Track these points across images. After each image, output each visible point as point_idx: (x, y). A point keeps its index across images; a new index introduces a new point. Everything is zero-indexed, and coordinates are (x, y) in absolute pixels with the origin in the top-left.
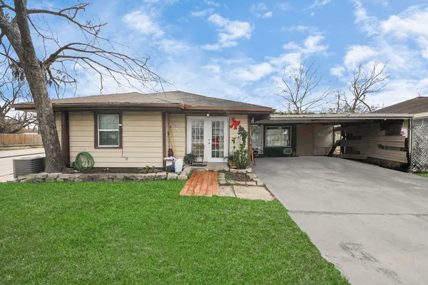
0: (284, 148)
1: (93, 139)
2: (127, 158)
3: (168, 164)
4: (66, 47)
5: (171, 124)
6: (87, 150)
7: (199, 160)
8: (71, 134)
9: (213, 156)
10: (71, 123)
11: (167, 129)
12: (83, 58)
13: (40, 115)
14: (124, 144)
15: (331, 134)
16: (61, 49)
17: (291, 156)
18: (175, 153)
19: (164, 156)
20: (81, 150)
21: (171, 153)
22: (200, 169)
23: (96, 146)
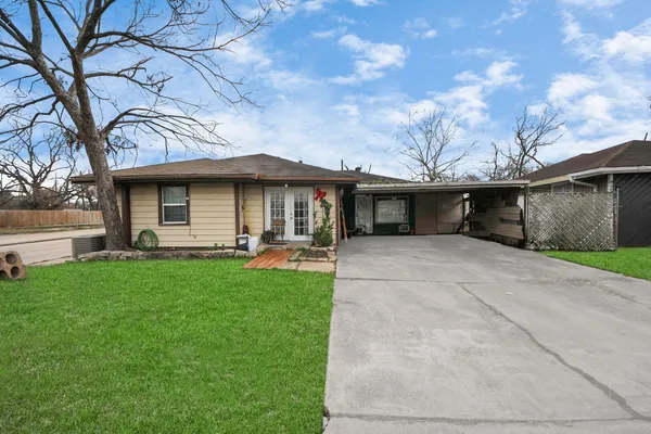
0: (400, 224)
1: (157, 215)
2: (195, 237)
3: (242, 242)
4: (126, 113)
5: (246, 197)
6: (151, 227)
7: (279, 238)
8: (133, 209)
9: (296, 234)
10: (133, 197)
11: (241, 202)
12: (144, 122)
13: (100, 190)
14: (192, 220)
15: (461, 205)
16: (121, 115)
17: (408, 234)
18: (251, 231)
19: (238, 233)
20: (145, 228)
21: (246, 230)
22: (278, 248)
23: (160, 223)
